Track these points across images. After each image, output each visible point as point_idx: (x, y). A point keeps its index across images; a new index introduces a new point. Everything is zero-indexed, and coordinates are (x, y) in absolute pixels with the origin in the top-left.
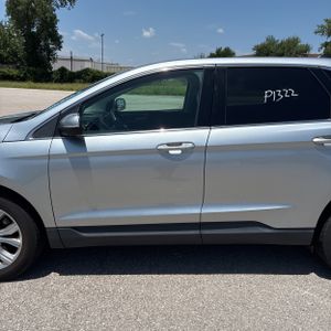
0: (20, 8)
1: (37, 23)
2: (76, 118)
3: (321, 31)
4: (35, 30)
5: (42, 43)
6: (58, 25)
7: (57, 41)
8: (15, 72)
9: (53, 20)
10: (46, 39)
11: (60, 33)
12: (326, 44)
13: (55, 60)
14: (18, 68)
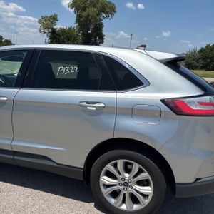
4: (90, 32)
5: (93, 40)
6: (103, 29)
7: (102, 38)
9: (101, 26)
10: (96, 37)
11: (104, 33)
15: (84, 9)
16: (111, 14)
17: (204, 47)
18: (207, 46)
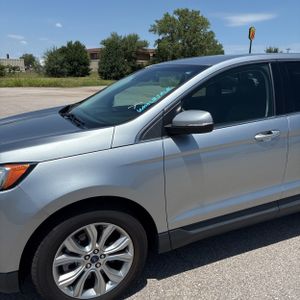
3: (153, 30)
17: (65, 45)
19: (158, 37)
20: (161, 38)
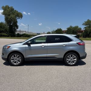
0: (8, 19)
1: (12, 22)
2: (30, 42)
3: (84, 24)
4: (12, 24)
5: (13, 28)
7: (17, 27)
8: (6, 35)
9: (16, 22)
12: (85, 28)
13: (16, 31)
14: (7, 33)
15: (9, 15)
16: (21, 17)
17: (57, 29)
18: (58, 29)
19: (85, 26)
20: (86, 26)
